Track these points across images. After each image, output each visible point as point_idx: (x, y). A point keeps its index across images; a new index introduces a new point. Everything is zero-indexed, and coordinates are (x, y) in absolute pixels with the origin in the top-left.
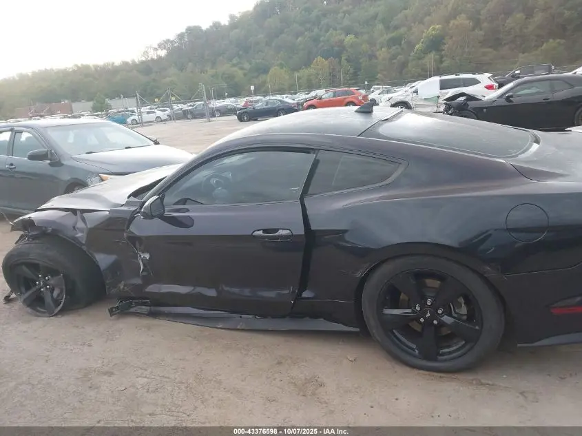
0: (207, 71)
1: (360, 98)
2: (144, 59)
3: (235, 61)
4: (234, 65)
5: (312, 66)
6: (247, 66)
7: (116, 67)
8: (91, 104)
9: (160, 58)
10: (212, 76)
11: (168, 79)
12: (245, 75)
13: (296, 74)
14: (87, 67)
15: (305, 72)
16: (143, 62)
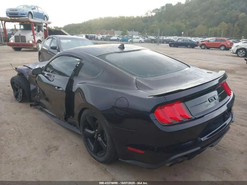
0: (170, 24)
1: (229, 44)
2: (146, 16)
3: (183, 20)
4: (182, 22)
5: (219, 26)
6: (188, 23)
7: (134, 18)
8: (121, 32)
9: (152, 16)
10: (172, 26)
11: (153, 25)
12: (186, 27)
13: (210, 29)
14: (124, 17)
15: (215, 29)
16: (145, 17)
